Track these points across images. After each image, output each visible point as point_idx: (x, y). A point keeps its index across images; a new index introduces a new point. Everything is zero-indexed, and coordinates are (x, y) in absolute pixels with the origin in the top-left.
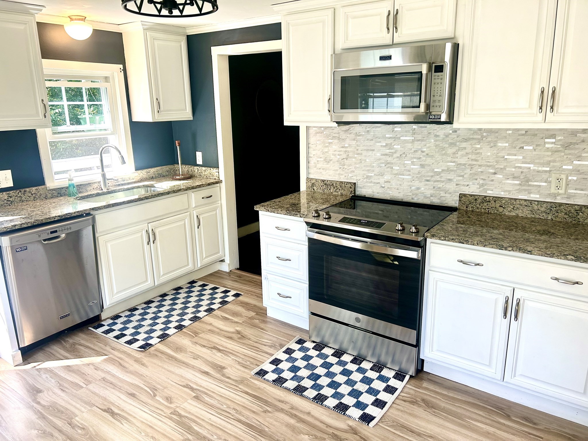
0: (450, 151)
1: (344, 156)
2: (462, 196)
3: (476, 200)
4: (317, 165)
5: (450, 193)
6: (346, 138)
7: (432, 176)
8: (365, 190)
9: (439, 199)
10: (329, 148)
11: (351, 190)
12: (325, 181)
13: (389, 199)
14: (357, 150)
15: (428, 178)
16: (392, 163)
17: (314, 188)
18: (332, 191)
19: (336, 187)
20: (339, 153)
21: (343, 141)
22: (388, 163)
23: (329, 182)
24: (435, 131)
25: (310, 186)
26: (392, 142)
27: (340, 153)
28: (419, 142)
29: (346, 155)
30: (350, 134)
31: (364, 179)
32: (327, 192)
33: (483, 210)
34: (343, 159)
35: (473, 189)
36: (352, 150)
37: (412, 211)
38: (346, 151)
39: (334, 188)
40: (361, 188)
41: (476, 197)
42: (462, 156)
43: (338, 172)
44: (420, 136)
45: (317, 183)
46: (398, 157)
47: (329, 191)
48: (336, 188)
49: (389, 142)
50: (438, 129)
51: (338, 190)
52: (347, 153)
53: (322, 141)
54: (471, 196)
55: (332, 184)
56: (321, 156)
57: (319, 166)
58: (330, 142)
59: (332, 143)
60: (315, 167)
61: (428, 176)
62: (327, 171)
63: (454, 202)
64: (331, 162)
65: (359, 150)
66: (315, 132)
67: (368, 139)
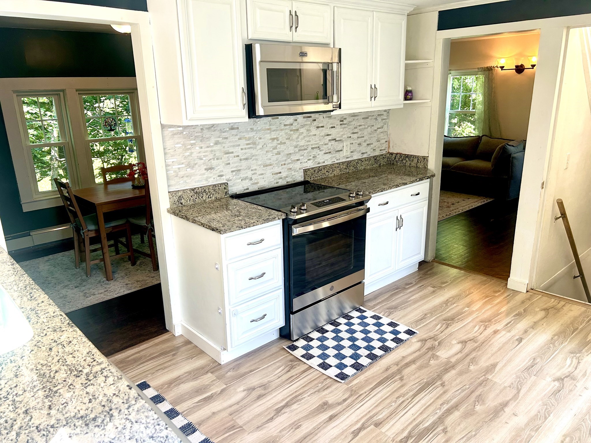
0: (295, 136)
1: (211, 156)
2: (305, 171)
3: (315, 171)
4: (179, 173)
5: (297, 171)
6: (210, 136)
7: (286, 160)
8: (235, 187)
9: (291, 178)
10: (193, 151)
11: (225, 190)
12: (195, 189)
13: (257, 189)
14: (224, 147)
15: (283, 163)
16: (256, 155)
17: (182, 202)
18: (204, 199)
19: (209, 192)
20: (204, 154)
21: (207, 140)
22: (253, 156)
23: (200, 189)
24: (284, 121)
25: (176, 201)
26: (254, 135)
27: (206, 154)
28: (274, 132)
29: (213, 155)
30: (215, 131)
31: (234, 176)
32: (199, 202)
33: (319, 178)
34: (210, 160)
35: (310, 165)
36: (219, 148)
37: (275, 194)
38: (212, 151)
39: (207, 194)
40: (231, 186)
41: (315, 169)
42: (302, 139)
43: (206, 176)
44: (274, 126)
45: (186, 194)
46: (261, 149)
47: (202, 199)
48: (209, 194)
49: (252, 135)
50: (286, 119)
51: (212, 195)
52: (213, 152)
53: (182, 143)
54: (312, 168)
55: (205, 191)
56: (182, 162)
57: (181, 173)
58: (192, 143)
59: (194, 144)
60: (177, 176)
61: (283, 161)
62: (193, 178)
63: (300, 178)
64: (197, 166)
65: (226, 147)
66: (171, 134)
67: (233, 135)
